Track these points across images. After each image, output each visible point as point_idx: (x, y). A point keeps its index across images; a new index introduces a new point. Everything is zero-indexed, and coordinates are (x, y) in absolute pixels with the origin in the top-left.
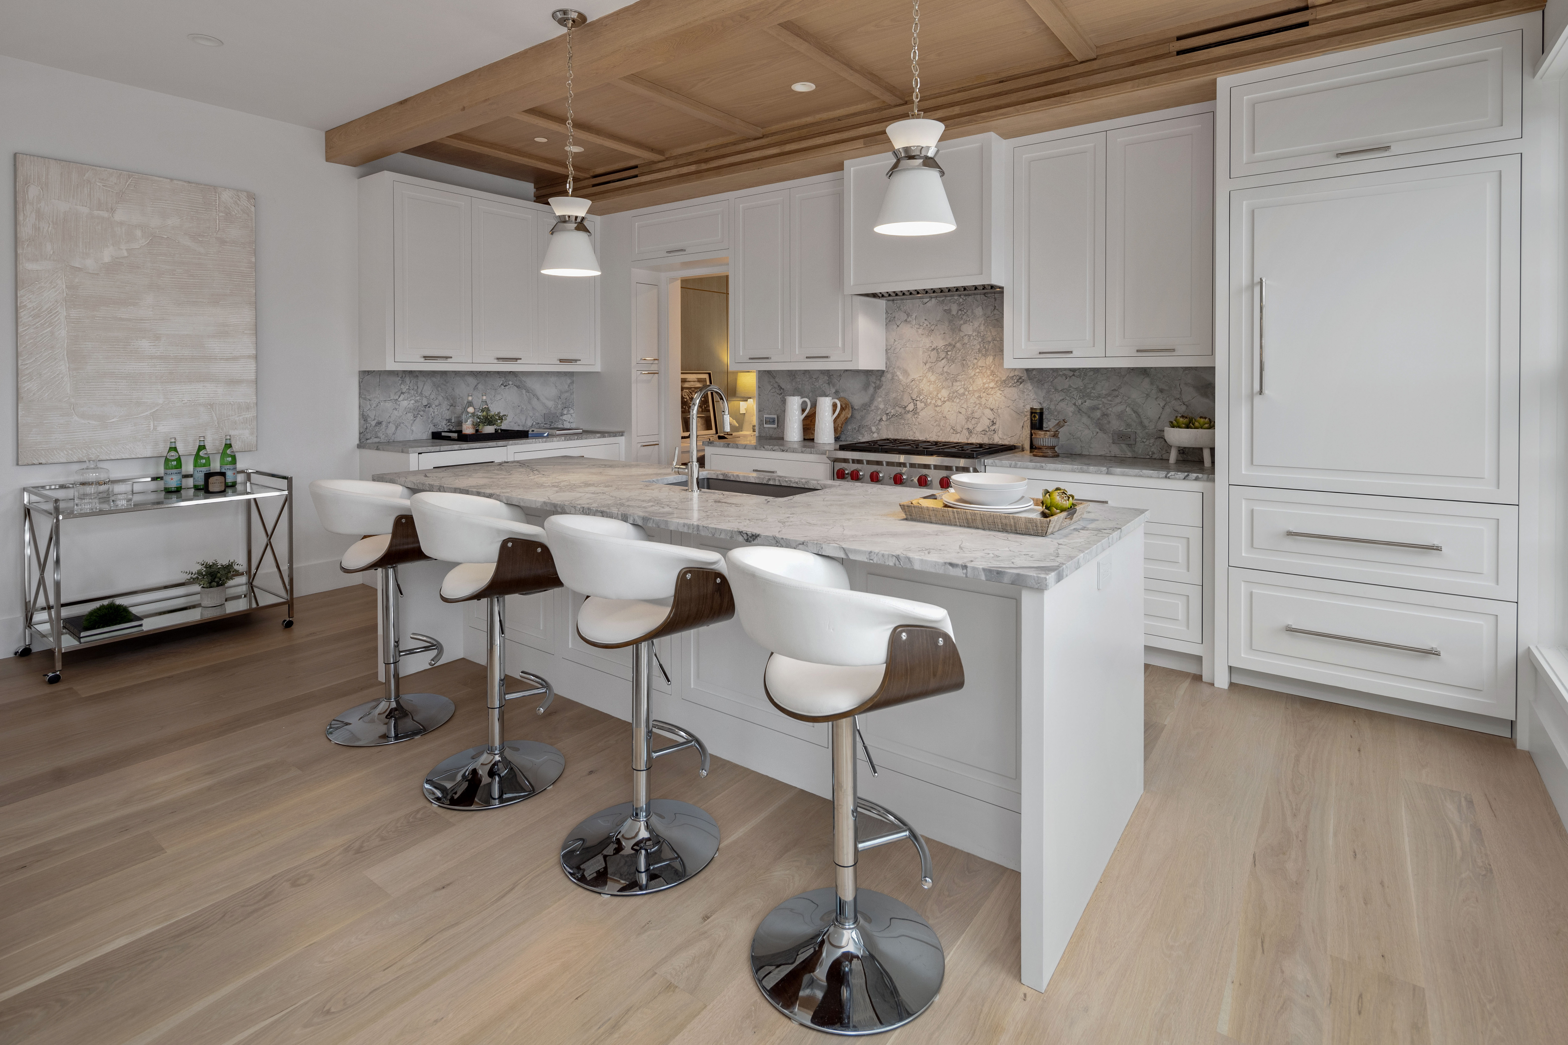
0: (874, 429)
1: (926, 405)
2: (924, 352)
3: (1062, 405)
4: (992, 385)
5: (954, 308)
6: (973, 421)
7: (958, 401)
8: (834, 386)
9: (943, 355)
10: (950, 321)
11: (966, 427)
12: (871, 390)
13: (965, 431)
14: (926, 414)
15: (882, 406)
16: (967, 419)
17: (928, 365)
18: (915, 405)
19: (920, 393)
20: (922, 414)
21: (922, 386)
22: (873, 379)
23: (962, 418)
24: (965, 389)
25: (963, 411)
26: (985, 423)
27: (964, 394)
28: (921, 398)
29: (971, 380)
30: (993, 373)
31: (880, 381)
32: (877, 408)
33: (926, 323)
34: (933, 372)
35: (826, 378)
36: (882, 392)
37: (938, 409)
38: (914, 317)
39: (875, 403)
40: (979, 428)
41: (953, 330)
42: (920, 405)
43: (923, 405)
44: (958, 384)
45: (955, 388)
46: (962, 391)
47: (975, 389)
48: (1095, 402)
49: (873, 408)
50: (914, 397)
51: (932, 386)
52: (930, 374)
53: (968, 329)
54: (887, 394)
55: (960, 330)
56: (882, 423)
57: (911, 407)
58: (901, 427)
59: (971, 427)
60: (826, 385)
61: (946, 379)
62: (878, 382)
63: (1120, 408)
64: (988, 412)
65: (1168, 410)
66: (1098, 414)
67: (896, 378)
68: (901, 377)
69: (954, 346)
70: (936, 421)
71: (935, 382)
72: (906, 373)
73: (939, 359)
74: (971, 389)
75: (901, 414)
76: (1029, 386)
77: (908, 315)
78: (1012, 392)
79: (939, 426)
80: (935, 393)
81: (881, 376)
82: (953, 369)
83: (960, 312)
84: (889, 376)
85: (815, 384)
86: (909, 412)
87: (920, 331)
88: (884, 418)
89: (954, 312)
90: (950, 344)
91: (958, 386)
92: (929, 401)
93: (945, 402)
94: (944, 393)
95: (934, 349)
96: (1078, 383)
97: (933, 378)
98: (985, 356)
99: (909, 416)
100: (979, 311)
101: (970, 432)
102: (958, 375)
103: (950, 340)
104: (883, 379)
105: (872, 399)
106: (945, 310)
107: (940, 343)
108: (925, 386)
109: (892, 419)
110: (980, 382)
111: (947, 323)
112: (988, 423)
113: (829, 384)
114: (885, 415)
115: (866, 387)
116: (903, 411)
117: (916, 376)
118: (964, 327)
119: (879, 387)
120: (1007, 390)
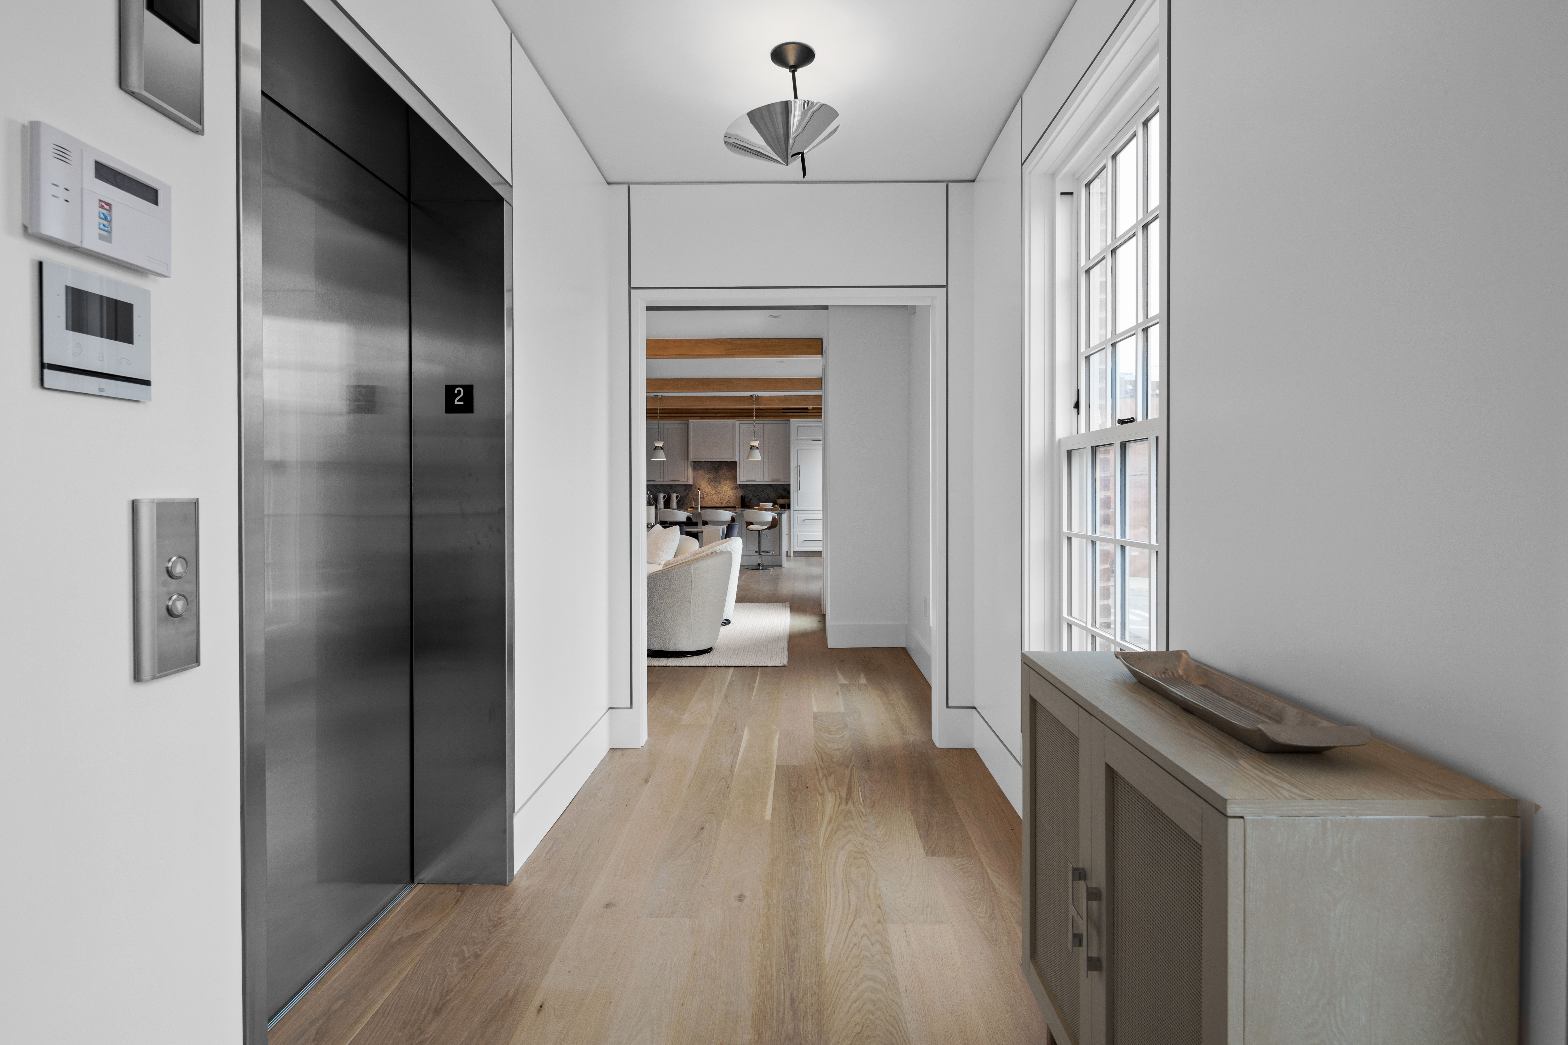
0: (688, 504)
1: (707, 496)
2: (706, 480)
3: (749, 495)
4: (729, 489)
5: (717, 466)
6: (723, 500)
7: (718, 494)
9: (713, 480)
10: (716, 472)
11: (720, 502)
12: (687, 491)
16: (721, 500)
17: (707, 484)
18: (703, 496)
19: (705, 492)
21: (705, 490)
22: (688, 487)
23: (719, 499)
24: (719, 491)
25: (719, 497)
26: (726, 500)
29: (721, 488)
30: (729, 486)
32: (690, 497)
33: (707, 470)
34: (709, 485)
38: (703, 468)
40: (725, 502)
41: (717, 474)
42: (705, 496)
44: (717, 489)
47: (722, 490)
48: (758, 494)
51: (710, 490)
53: (721, 472)
54: (690, 493)
61: (714, 487)
63: (764, 495)
64: (727, 497)
65: (778, 495)
66: (759, 497)
68: (698, 488)
69: (717, 479)
70: (710, 500)
72: (700, 486)
73: (711, 481)
76: (740, 489)
77: (701, 467)
78: (735, 491)
80: (710, 492)
81: (691, 486)
82: (716, 484)
84: (694, 486)
87: (705, 474)
89: (716, 467)
92: (708, 494)
93: (713, 494)
94: (713, 492)
95: (709, 480)
96: (754, 488)
97: (709, 487)
98: (726, 480)
100: (724, 467)
101: (722, 503)
102: (718, 486)
103: (716, 477)
105: (688, 494)
107: (712, 476)
108: (707, 490)
110: (725, 488)
115: (685, 490)
117: (704, 487)
118: (720, 472)
119: (691, 490)
120: (733, 491)
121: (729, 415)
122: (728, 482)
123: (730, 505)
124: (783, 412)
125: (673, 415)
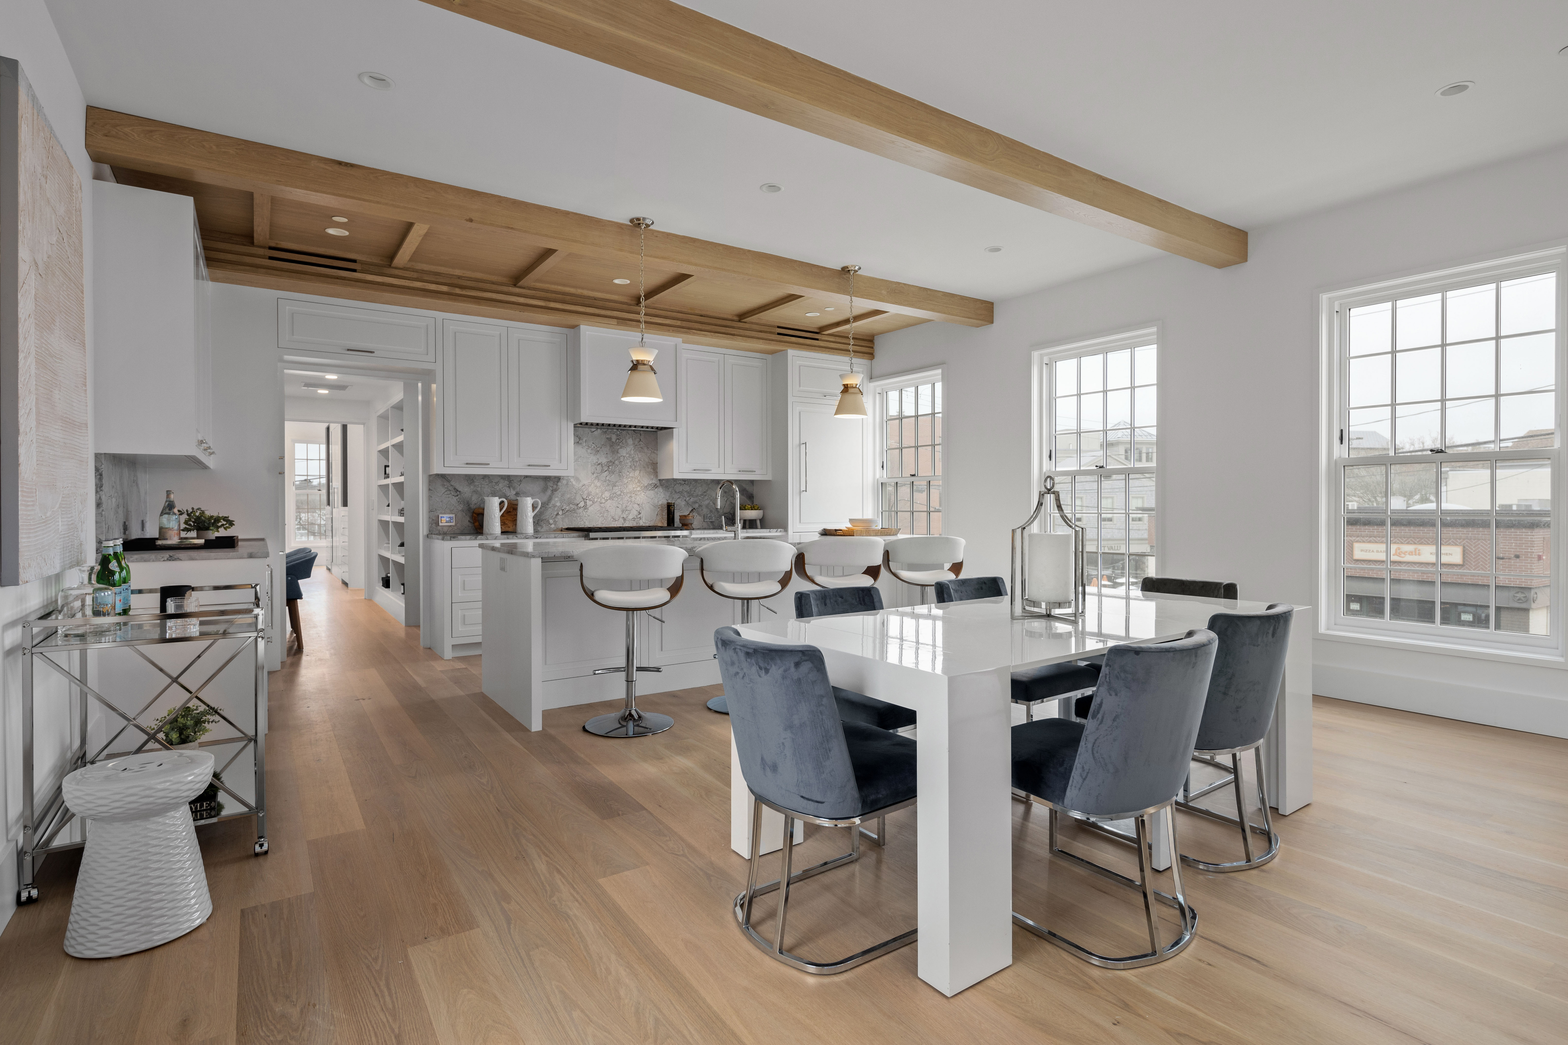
0: (551, 521)
1: (594, 503)
2: (592, 466)
3: (679, 501)
4: (639, 489)
5: (614, 438)
6: (627, 513)
7: (616, 499)
8: (514, 489)
9: (606, 468)
10: (611, 446)
11: (622, 516)
12: (549, 492)
13: (621, 520)
14: (593, 509)
15: (558, 504)
16: (623, 511)
17: (595, 475)
18: (585, 503)
19: (589, 494)
20: (591, 509)
21: (590, 489)
22: (550, 484)
23: (619, 511)
24: (621, 492)
25: (620, 506)
26: (634, 513)
27: (621, 495)
28: (590, 497)
29: (625, 486)
30: (639, 481)
31: (557, 485)
32: (555, 506)
33: (594, 445)
34: (599, 480)
35: (507, 482)
36: (558, 494)
37: (602, 505)
38: (584, 440)
39: (553, 502)
40: (630, 517)
41: (613, 452)
42: (589, 503)
43: (591, 502)
44: (617, 488)
45: (614, 491)
46: (619, 493)
47: (628, 491)
48: (696, 499)
49: (551, 506)
50: (585, 497)
51: (598, 489)
52: (596, 481)
53: (623, 452)
54: (563, 495)
55: (618, 452)
56: (559, 517)
57: (582, 504)
58: (575, 519)
59: (625, 516)
60: (507, 489)
61: (608, 485)
62: (555, 486)
63: (707, 502)
64: (636, 506)
65: (728, 503)
66: (697, 505)
67: (571, 483)
68: (574, 483)
69: (614, 463)
70: (601, 513)
71: (600, 486)
72: (577, 479)
73: (602, 471)
74: (625, 491)
75: (574, 510)
76: (661, 490)
78: (651, 493)
79: (603, 516)
80: (600, 494)
81: (558, 482)
82: (613, 478)
83: (618, 441)
84: (565, 482)
85: (496, 487)
86: (580, 508)
87: (589, 451)
88: (560, 513)
89: (614, 440)
90: (611, 461)
91: (616, 490)
92: (596, 500)
93: (607, 500)
94: (607, 494)
95: (599, 464)
96: (687, 488)
97: (598, 484)
98: (634, 470)
99: (581, 510)
100: (630, 441)
101: (624, 519)
102: (616, 482)
103: (611, 459)
104: (559, 484)
105: (550, 499)
106: (607, 438)
107: (604, 460)
108: (592, 489)
109: (567, 513)
110: (632, 486)
111: (609, 447)
112: (636, 513)
113: (509, 487)
114: (561, 511)
115: (545, 490)
116: (576, 507)
117: (586, 482)
118: (620, 451)
119: (556, 490)
120: (648, 492)
121: (679, 323)
122: (637, 472)
123: (642, 523)
124: (779, 334)
125: (552, 305)
